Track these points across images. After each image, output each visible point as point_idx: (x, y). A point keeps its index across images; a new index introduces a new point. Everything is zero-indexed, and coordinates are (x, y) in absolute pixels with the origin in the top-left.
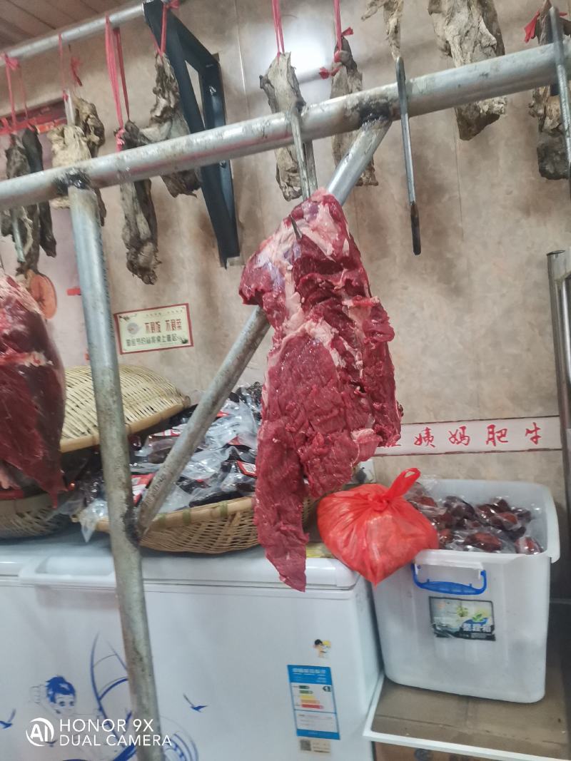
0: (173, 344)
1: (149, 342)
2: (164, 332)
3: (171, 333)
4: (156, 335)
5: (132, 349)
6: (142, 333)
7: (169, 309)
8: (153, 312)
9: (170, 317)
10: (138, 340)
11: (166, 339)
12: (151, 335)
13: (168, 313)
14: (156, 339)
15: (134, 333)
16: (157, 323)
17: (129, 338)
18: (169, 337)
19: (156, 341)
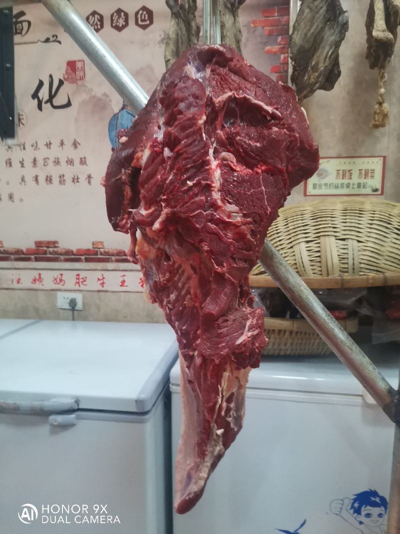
0: (363, 191)
1: (337, 187)
2: (355, 179)
3: (362, 181)
4: (346, 181)
5: (317, 192)
6: (331, 179)
7: (366, 160)
8: (347, 160)
9: (364, 167)
10: (326, 185)
11: (356, 186)
12: (340, 181)
13: (363, 163)
14: (345, 185)
15: (323, 178)
16: (349, 171)
17: (317, 182)
18: (359, 185)
19: (345, 188)
